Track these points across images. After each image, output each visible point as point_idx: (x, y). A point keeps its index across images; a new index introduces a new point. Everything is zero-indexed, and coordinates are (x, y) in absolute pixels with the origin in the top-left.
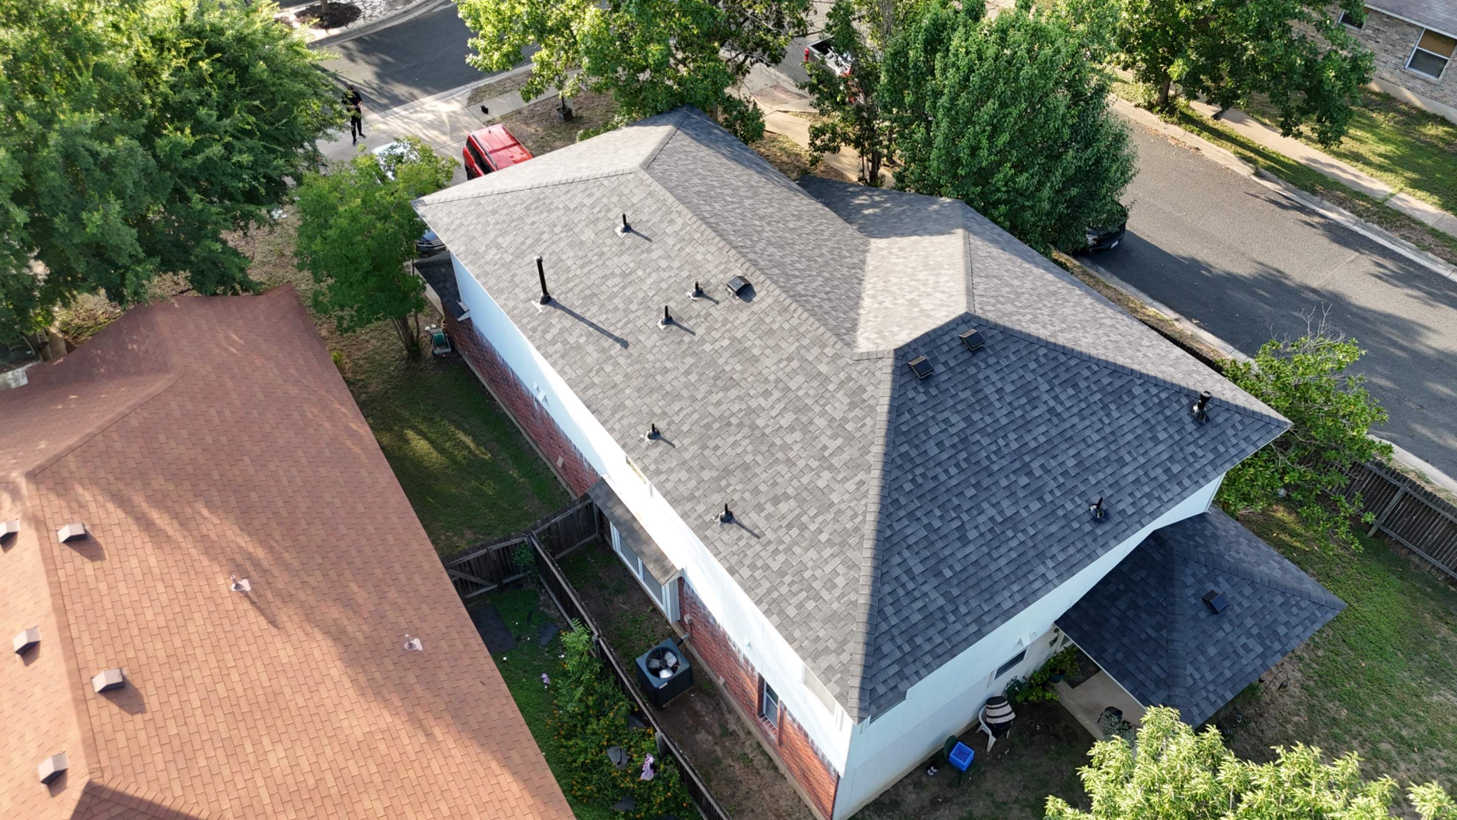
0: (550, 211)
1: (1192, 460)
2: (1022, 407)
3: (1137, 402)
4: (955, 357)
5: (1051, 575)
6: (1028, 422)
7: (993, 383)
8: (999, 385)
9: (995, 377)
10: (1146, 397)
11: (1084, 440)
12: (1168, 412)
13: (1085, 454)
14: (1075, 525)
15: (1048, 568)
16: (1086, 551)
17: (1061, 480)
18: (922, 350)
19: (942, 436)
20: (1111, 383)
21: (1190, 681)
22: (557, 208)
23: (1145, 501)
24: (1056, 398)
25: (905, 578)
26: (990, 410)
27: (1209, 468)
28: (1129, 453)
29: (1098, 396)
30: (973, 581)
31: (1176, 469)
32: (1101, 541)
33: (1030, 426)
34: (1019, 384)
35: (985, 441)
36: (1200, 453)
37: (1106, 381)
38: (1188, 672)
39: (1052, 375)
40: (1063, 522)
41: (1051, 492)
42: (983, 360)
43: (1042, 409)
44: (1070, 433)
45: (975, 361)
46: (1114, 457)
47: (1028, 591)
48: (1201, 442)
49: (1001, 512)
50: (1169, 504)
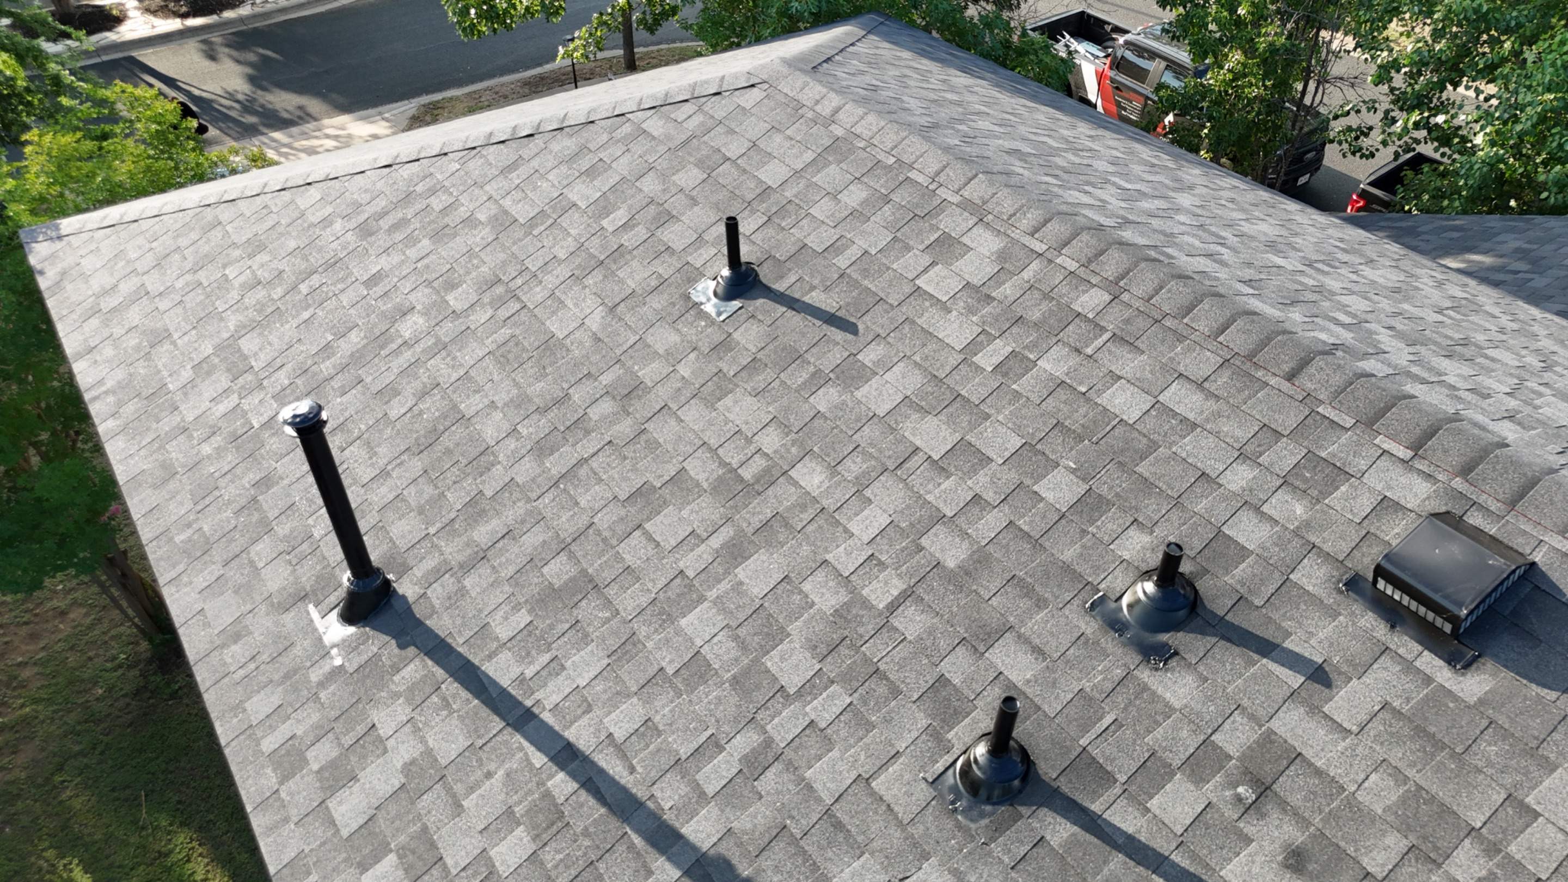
0: (440, 235)
22: (470, 222)
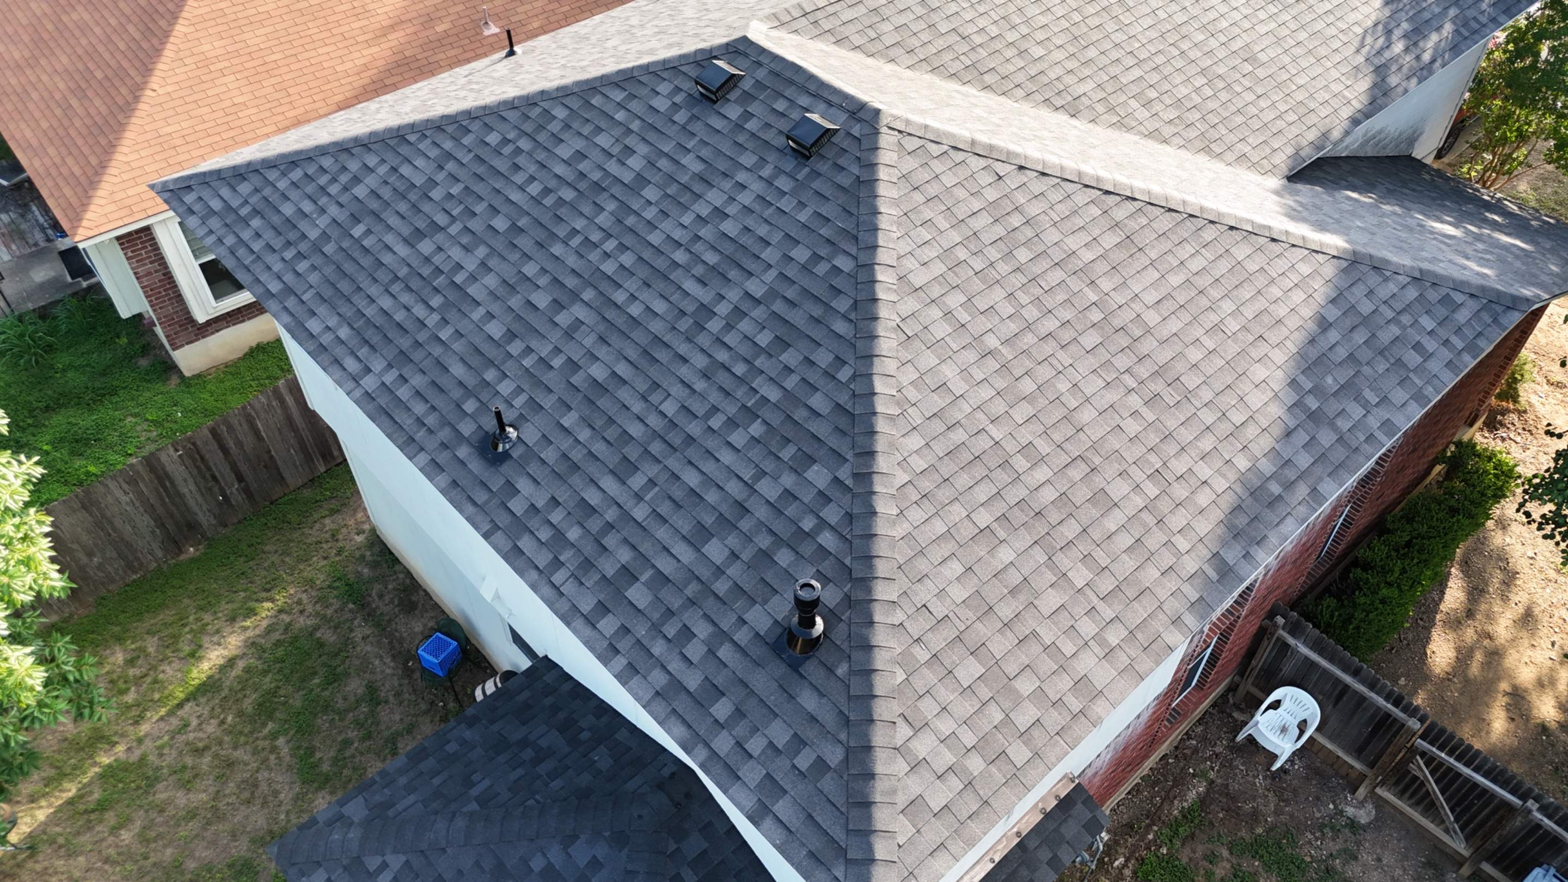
1: (671, 630)
2: (698, 259)
3: (788, 480)
4: (768, 125)
5: (369, 383)
6: (666, 278)
7: (732, 199)
8: (731, 210)
9: (746, 198)
10: (808, 497)
11: (656, 386)
12: (784, 558)
13: (624, 394)
14: (470, 406)
15: (380, 375)
16: (420, 435)
17: (557, 362)
18: (761, 74)
19: (595, 155)
20: (815, 413)
21: (372, 863)
23: (545, 534)
24: (738, 313)
25: (344, 178)
26: (673, 210)
27: (658, 678)
28: (652, 482)
29: (773, 395)
30: (348, 267)
31: (638, 594)
32: (443, 458)
33: (660, 285)
34: (745, 240)
35: (603, 219)
36: (695, 650)
37: (817, 401)
38: (389, 858)
39: (790, 293)
40: (470, 381)
41: (529, 350)
42: (779, 171)
43: (703, 295)
44: (662, 355)
45: (772, 157)
46: (633, 453)
47: (339, 351)
48: (725, 653)
49: (473, 278)
50: (547, 590)
